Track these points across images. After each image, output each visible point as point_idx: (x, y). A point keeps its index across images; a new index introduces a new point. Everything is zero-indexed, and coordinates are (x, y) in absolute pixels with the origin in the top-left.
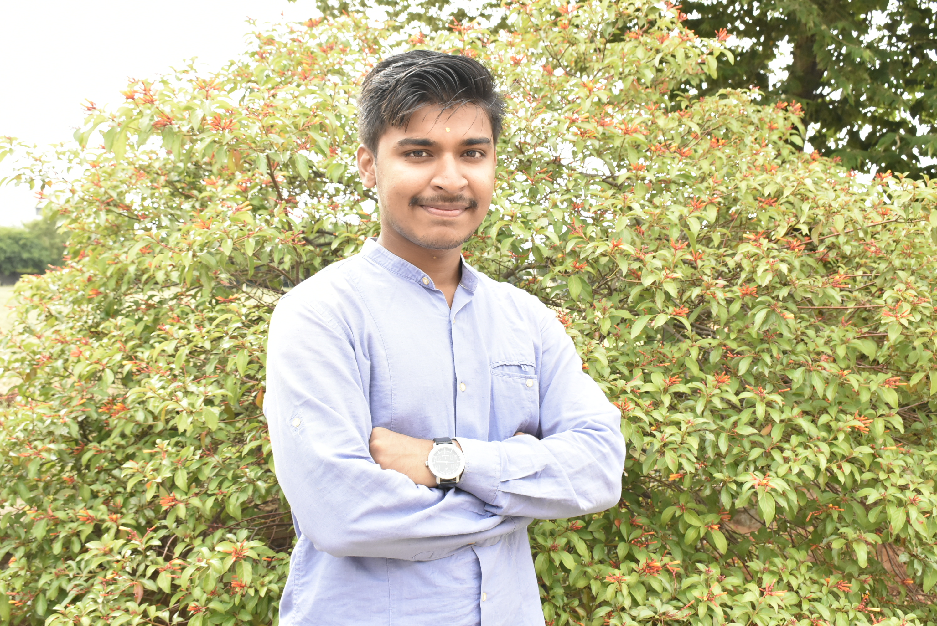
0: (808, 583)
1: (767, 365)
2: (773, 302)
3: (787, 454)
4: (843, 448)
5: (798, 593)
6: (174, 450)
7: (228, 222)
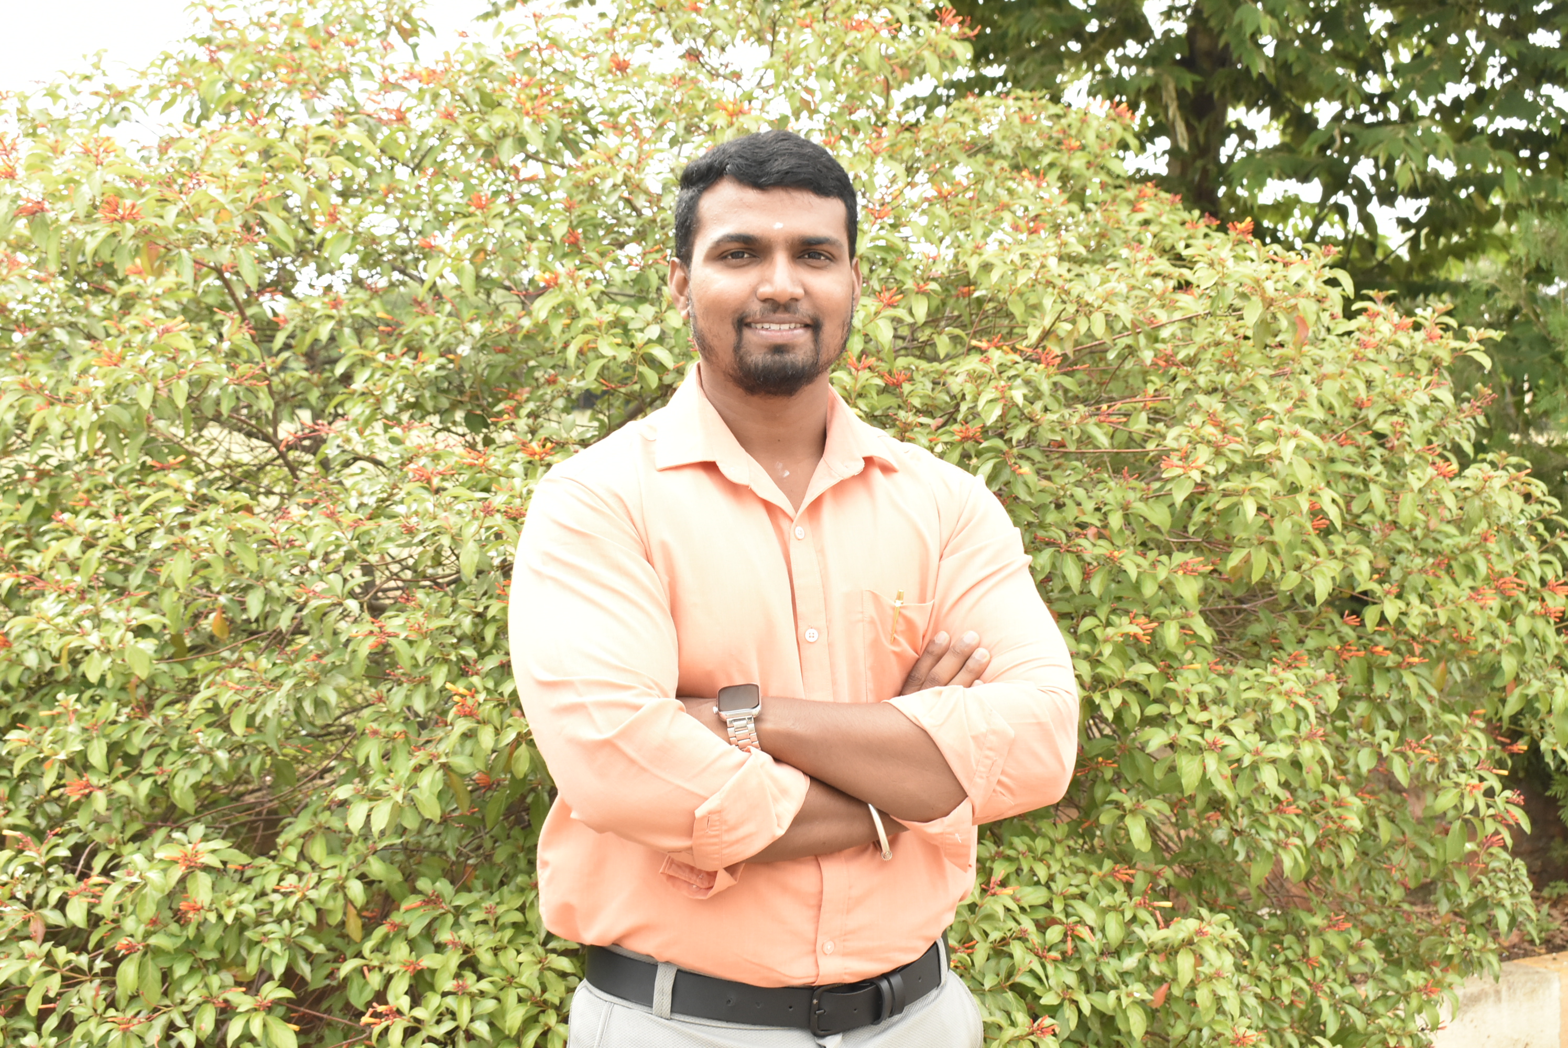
0: (1069, 872)
2: (1005, 448)
4: (1113, 668)
5: (1049, 888)
6: (88, 710)
7: (149, 353)
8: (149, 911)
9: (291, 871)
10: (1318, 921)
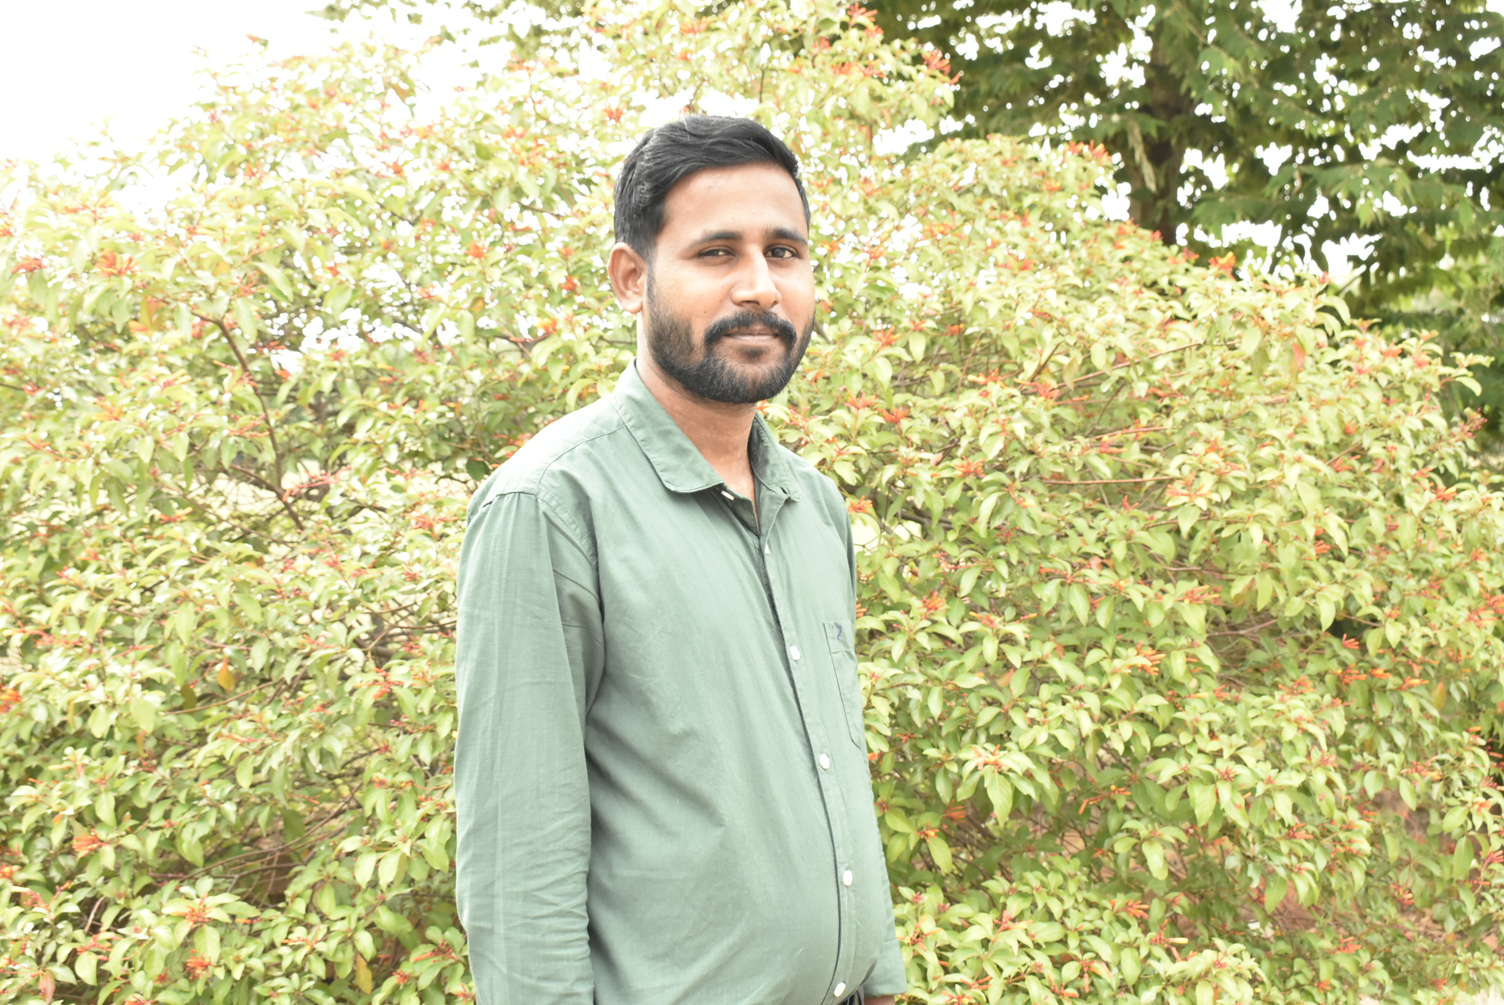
0: (1082, 907)
1: (1003, 579)
2: (1008, 481)
3: (1034, 713)
4: (1121, 700)
5: (1063, 923)
6: (97, 763)
7: (150, 407)
8: (157, 967)
9: (300, 923)
10: (1326, 944)
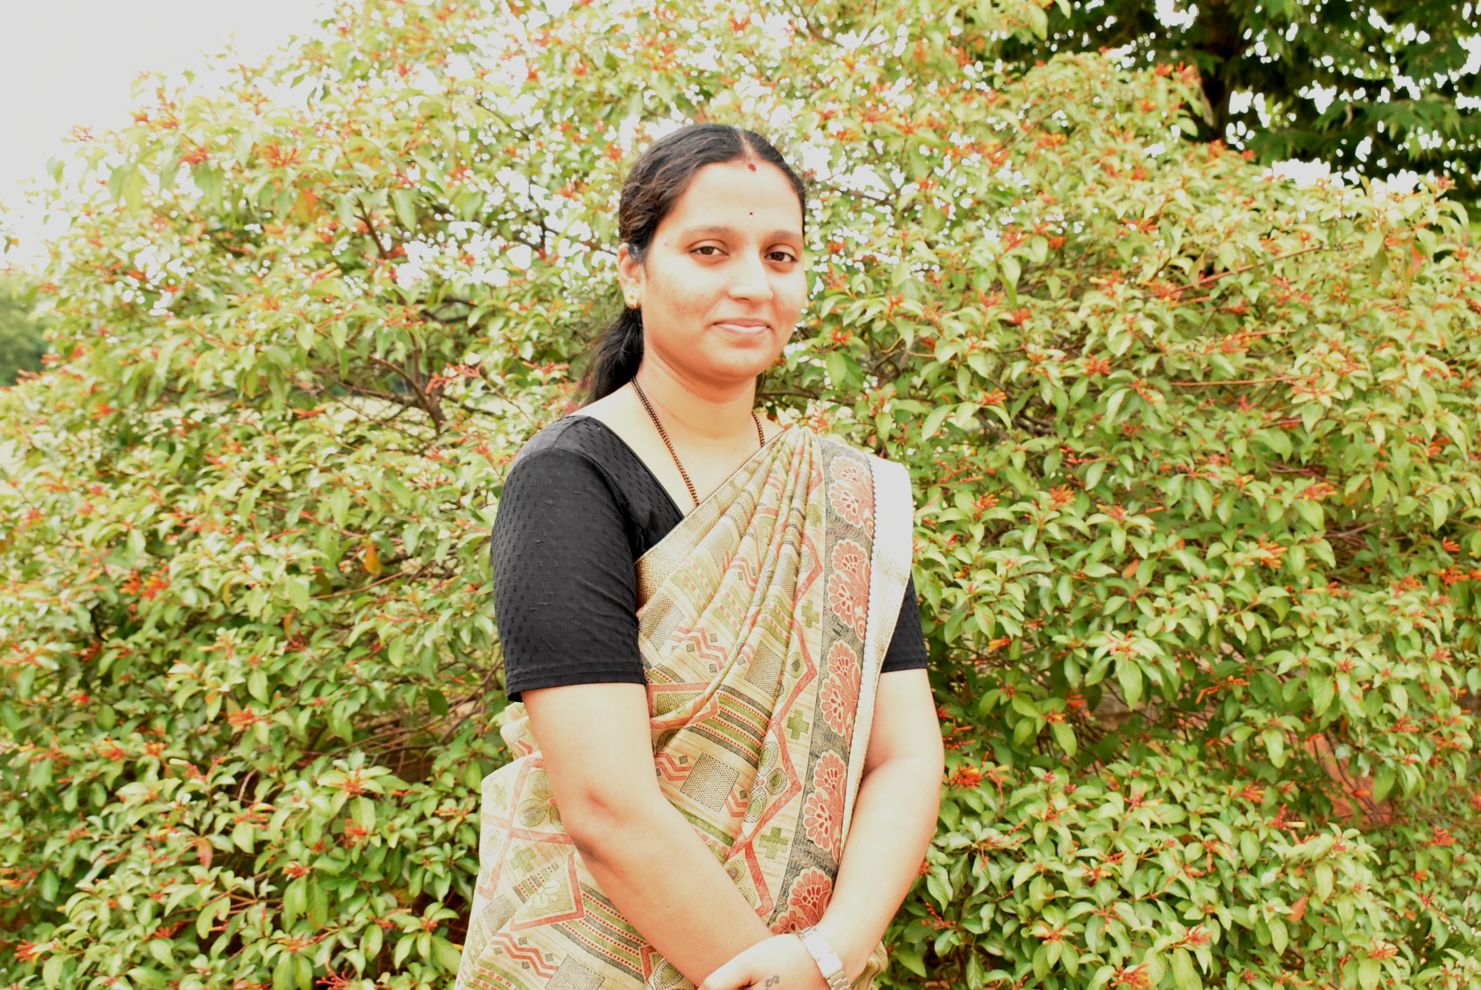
0: (1201, 791)
1: (1128, 473)
2: (1134, 378)
3: (1160, 603)
4: (1244, 591)
5: (1184, 807)
6: (246, 644)
7: (305, 298)
8: (315, 835)
9: (448, 796)
10: (1421, 836)
